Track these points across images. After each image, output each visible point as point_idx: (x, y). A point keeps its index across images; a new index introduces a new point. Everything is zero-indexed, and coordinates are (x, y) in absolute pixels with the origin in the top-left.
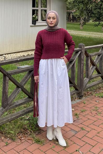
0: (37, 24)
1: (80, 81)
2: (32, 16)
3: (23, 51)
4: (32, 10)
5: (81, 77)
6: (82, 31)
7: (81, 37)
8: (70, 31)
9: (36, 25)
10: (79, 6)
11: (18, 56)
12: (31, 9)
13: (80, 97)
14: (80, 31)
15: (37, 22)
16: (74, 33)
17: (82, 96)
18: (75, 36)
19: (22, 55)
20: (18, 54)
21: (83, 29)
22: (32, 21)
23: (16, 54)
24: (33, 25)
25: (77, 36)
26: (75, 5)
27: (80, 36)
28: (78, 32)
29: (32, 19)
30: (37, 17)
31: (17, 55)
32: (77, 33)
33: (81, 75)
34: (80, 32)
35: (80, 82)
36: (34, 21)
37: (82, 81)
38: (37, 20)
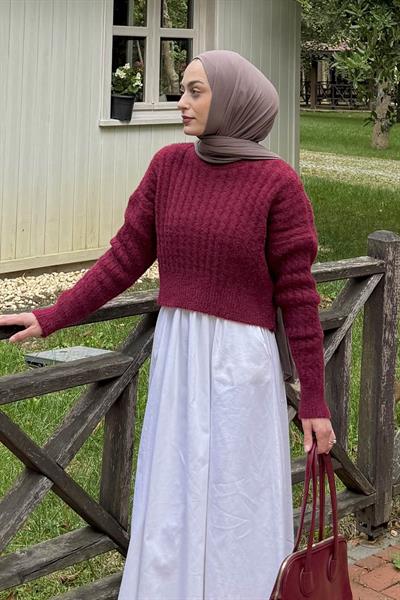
0: (137, 118)
1: (375, 439)
2: (114, 70)
3: (57, 269)
4: (114, 37)
5: (382, 419)
6: (382, 157)
7: (381, 194)
8: (317, 155)
9: (130, 124)
10: (368, 21)
11: (29, 294)
12: (104, 31)
13: (373, 528)
14: (370, 156)
15: (137, 105)
16: (341, 170)
17: (385, 525)
18: (346, 187)
19: (51, 290)
20: (31, 281)
21: (389, 148)
22: (113, 98)
23: (19, 280)
24: (117, 122)
25: (356, 188)
26: (348, 15)
27: (375, 185)
28: (362, 161)
29: (109, 86)
30: (138, 76)
31: (23, 288)
32: (353, 171)
33: (377, 410)
34: (375, 162)
35: (376, 448)
36: (124, 101)
37: (385, 441)
38: (139, 96)
